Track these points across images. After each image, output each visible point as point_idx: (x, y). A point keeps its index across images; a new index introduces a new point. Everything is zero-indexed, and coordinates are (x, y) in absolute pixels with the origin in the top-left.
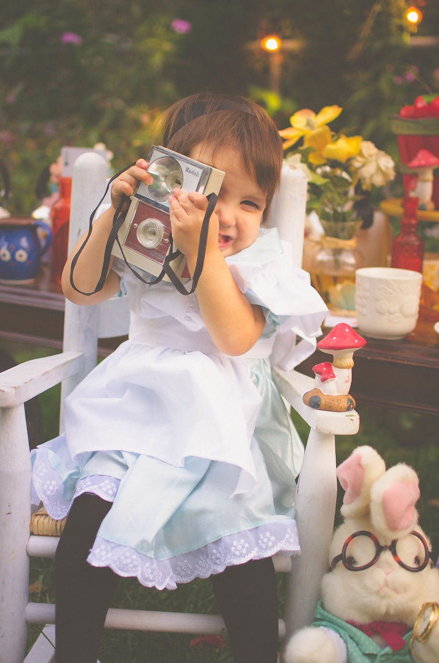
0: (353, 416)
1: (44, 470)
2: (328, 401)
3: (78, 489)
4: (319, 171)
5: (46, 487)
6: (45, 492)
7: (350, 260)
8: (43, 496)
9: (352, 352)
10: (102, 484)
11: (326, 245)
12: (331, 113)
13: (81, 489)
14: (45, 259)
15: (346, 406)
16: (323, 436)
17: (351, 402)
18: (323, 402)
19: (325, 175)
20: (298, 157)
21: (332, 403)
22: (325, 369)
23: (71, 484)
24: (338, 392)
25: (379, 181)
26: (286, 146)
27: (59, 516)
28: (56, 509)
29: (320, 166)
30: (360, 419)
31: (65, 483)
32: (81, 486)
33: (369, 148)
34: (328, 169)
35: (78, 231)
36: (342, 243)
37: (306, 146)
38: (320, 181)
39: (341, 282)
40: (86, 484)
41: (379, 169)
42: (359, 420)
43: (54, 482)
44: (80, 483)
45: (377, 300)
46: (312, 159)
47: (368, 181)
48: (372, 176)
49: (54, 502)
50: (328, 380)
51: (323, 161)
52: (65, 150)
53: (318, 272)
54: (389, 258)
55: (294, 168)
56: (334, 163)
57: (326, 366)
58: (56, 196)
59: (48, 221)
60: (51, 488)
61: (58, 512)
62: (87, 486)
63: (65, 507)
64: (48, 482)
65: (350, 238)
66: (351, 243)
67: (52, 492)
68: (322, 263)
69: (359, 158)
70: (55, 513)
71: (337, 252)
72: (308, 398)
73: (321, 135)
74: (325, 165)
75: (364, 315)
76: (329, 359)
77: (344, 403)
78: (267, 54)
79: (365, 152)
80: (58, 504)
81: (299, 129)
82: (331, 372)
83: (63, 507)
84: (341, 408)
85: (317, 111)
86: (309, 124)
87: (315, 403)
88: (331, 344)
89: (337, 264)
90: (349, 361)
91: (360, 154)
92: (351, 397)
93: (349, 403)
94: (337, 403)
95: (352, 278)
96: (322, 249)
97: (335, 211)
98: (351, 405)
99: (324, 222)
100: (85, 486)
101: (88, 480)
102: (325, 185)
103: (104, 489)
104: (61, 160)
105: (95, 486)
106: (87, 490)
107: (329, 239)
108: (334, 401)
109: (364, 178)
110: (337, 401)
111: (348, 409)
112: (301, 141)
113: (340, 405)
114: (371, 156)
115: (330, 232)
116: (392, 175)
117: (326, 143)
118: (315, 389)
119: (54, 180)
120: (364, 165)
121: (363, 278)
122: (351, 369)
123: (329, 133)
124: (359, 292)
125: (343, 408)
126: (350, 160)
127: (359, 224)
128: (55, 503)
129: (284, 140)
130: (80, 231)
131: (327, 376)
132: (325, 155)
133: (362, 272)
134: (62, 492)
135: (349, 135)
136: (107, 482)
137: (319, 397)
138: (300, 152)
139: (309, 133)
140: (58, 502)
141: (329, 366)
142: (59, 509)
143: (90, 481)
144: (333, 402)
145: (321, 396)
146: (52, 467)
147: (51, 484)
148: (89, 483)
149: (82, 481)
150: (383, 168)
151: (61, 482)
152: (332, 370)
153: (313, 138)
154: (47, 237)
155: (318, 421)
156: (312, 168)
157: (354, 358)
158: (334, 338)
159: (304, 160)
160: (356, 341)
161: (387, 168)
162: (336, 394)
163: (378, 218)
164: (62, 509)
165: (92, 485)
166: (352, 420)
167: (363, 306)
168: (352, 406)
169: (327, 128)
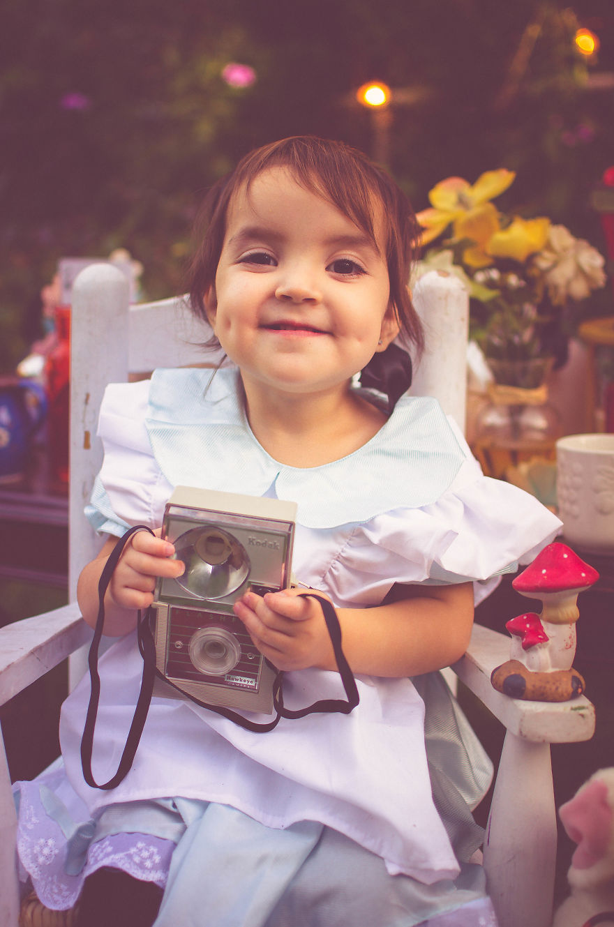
0: (583, 708)
1: (34, 820)
2: (538, 684)
3: (91, 860)
4: (480, 277)
5: (37, 849)
6: (35, 858)
7: (538, 421)
8: (31, 865)
9: (574, 594)
10: (133, 850)
11: (497, 399)
12: (496, 182)
13: (96, 861)
14: (41, 437)
15: (570, 690)
16: (530, 745)
17: (578, 682)
18: (529, 685)
19: (490, 284)
20: (447, 255)
21: (545, 687)
22: (528, 626)
23: (79, 848)
24: (554, 666)
25: (580, 289)
26: (426, 238)
27: (55, 902)
28: (52, 889)
29: (483, 269)
30: (596, 712)
31: (71, 844)
32: (96, 855)
33: (561, 237)
34: (495, 274)
35: (84, 397)
36: (524, 395)
37: (457, 238)
38: (486, 295)
39: (527, 460)
40: (105, 851)
41: (580, 271)
42: (594, 715)
43: (50, 842)
44: (95, 849)
45: (597, 491)
46: (469, 258)
47: (562, 291)
48: (568, 283)
49: (48, 877)
50: (537, 646)
51: (487, 262)
52: (66, 265)
53: (486, 442)
54: (601, 416)
55: (445, 274)
56: (504, 264)
57: (529, 620)
58: (51, 338)
59: (41, 381)
60: (46, 851)
61: (55, 896)
62: (108, 855)
63: (66, 888)
64: (42, 841)
65: (535, 385)
66: (540, 394)
67: (47, 858)
68: (491, 429)
69: (547, 254)
70: (49, 896)
71: (516, 410)
72: (502, 679)
73: (481, 219)
74: (490, 267)
75: (575, 517)
76: (535, 609)
77: (566, 686)
78: (368, 112)
79: (556, 244)
80: (55, 881)
81: (443, 211)
82: (540, 631)
83: (62, 886)
84: (562, 695)
85: (472, 180)
86: (462, 202)
87: (513, 686)
88: (539, 583)
89: (516, 430)
90: (571, 609)
91: (548, 246)
92: (576, 673)
93: (575, 685)
94: (554, 688)
95: (549, 453)
96: (491, 405)
97: (510, 343)
98: (577, 688)
99: (494, 362)
100: (101, 855)
101: (107, 843)
102: (493, 301)
103: (137, 859)
104: (59, 281)
105: (121, 855)
106: (106, 862)
107: (502, 389)
108: (548, 682)
109: (556, 287)
110: (554, 684)
111: (574, 696)
112: (449, 231)
113: (560, 690)
114: (565, 249)
115: (502, 377)
116: (600, 278)
117: (491, 232)
118: (512, 661)
119: (49, 313)
120: (555, 264)
121: (568, 454)
122: (574, 625)
123: (494, 216)
124: (563, 479)
125: (565, 694)
126: (532, 257)
127: (550, 362)
128: (50, 878)
129: (421, 230)
130: (88, 396)
131: (533, 639)
132: (490, 250)
133: (569, 444)
134: (64, 859)
135: (528, 216)
136: (140, 845)
137: (522, 678)
138: (449, 248)
139: (463, 216)
140: (55, 877)
141: (535, 620)
142: (56, 891)
143: (110, 845)
144: (548, 686)
145: (524, 676)
146: (49, 813)
147: (46, 845)
148: (110, 849)
149: (98, 846)
150: (586, 268)
151: (63, 842)
152: (542, 628)
153: (470, 224)
154: (39, 405)
155: (522, 720)
156: (469, 272)
157: (579, 604)
158: (544, 571)
159: (458, 261)
160: (583, 575)
161: (593, 268)
162: (550, 670)
163: (575, 349)
164: (60, 891)
165: (115, 852)
166: (582, 716)
167: (573, 502)
168: (580, 690)
169: (491, 207)
